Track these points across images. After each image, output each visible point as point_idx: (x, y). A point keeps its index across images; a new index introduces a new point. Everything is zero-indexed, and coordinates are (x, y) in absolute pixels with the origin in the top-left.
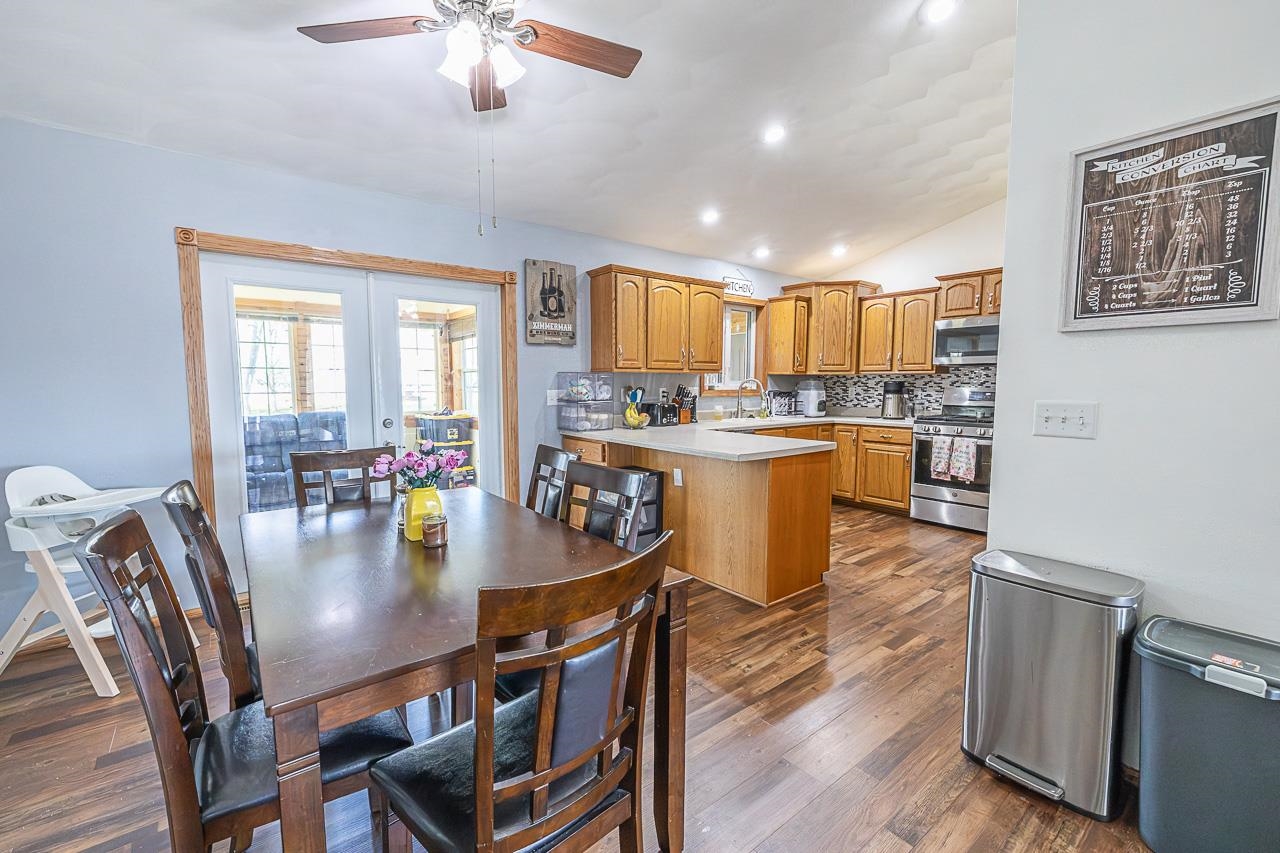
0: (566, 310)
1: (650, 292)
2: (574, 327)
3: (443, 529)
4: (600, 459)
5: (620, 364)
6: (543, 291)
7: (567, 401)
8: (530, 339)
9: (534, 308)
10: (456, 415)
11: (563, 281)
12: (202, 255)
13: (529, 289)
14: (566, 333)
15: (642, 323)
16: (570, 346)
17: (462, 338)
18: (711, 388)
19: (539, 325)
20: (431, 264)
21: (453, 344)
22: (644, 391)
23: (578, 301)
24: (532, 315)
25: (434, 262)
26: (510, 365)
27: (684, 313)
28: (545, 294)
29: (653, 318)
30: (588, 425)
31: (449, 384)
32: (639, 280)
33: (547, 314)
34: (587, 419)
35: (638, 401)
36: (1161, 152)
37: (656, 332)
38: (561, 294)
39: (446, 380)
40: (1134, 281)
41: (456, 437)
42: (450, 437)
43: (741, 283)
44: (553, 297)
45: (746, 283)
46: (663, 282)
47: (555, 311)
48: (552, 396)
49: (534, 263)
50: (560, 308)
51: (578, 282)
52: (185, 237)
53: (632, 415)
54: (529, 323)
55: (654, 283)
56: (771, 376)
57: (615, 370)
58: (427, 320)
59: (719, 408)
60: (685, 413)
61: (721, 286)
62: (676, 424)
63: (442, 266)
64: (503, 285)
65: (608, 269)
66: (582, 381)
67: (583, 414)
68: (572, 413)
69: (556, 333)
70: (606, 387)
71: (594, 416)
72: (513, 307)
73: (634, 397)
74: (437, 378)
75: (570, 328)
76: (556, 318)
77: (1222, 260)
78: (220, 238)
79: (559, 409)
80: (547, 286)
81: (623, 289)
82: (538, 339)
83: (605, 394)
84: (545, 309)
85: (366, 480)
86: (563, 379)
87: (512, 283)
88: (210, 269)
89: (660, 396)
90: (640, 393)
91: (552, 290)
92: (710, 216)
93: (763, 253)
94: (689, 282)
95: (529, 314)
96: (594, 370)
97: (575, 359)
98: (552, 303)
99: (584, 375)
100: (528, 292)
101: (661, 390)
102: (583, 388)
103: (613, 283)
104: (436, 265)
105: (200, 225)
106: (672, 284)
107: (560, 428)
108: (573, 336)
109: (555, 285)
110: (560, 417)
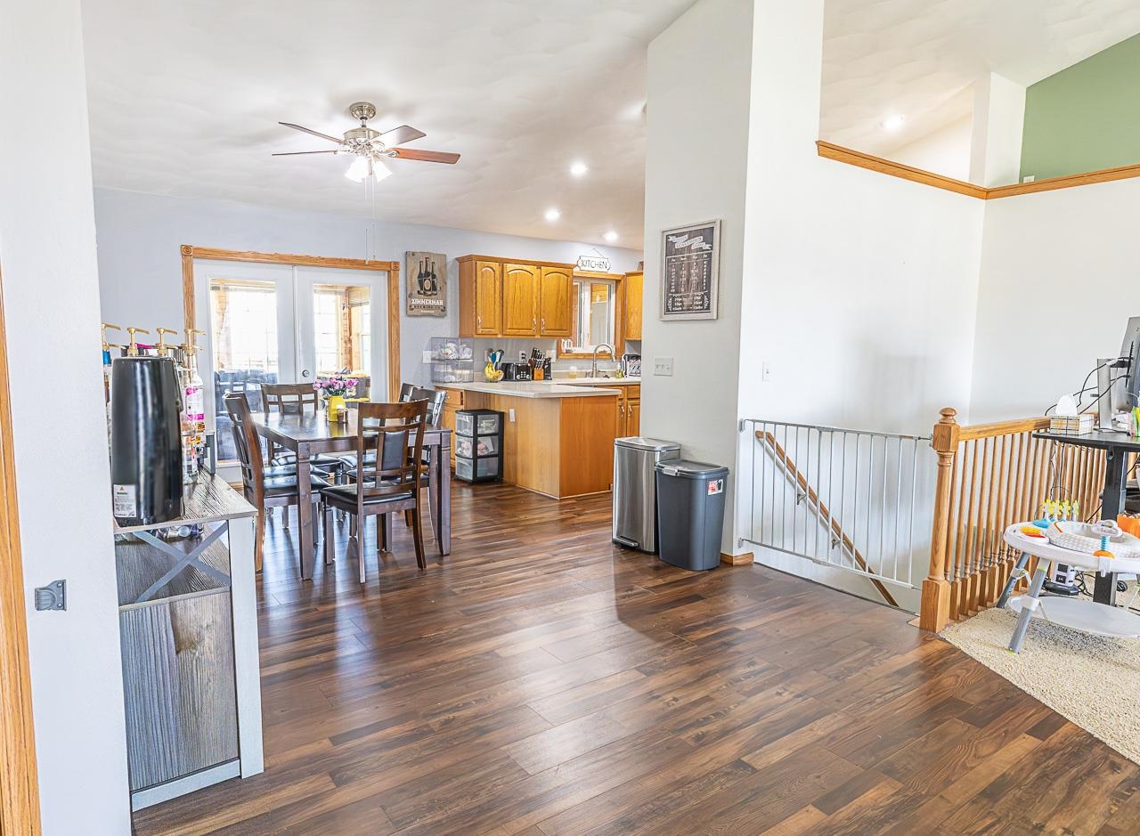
0: (438, 289)
1: (505, 275)
2: (445, 302)
3: (346, 414)
4: (459, 403)
5: (480, 332)
6: (420, 275)
7: (439, 360)
8: (410, 312)
9: (413, 289)
10: (354, 374)
11: (436, 267)
12: (195, 260)
13: (409, 273)
14: (438, 307)
15: (498, 300)
16: (443, 317)
17: (361, 304)
18: (568, 352)
19: (416, 301)
20: (337, 259)
21: (353, 309)
22: (502, 353)
23: (449, 282)
24: (411, 294)
25: (339, 257)
26: (394, 332)
27: (535, 290)
28: (422, 277)
29: (508, 294)
30: (453, 378)
31: (349, 345)
32: (495, 265)
33: (423, 292)
34: (453, 374)
35: (497, 360)
36: (687, 236)
37: (510, 305)
38: (434, 276)
39: (346, 342)
40: (681, 297)
41: (354, 394)
42: (348, 394)
43: (597, 261)
44: (428, 280)
45: (602, 260)
46: (517, 266)
47: (429, 290)
48: (427, 356)
49: (413, 254)
50: (434, 287)
51: (448, 267)
52: (187, 251)
53: (490, 372)
54: (409, 299)
55: (509, 267)
56: (629, 341)
57: (475, 336)
58: (331, 289)
59: (574, 369)
60: (538, 372)
61: (570, 267)
62: (529, 380)
63: (345, 260)
64: (389, 272)
65: (470, 258)
66: (449, 345)
67: (450, 370)
68: (442, 369)
69: (430, 307)
70: (468, 349)
71: (459, 372)
72: (397, 288)
73: (494, 358)
74: (338, 340)
75: (441, 303)
76: (430, 295)
77: (703, 290)
78: (205, 250)
79: (432, 366)
80: (423, 272)
81: (482, 273)
82: (415, 312)
83: (466, 354)
84: (422, 289)
85: (301, 402)
86: (436, 343)
87: (396, 269)
88: (200, 268)
89: (518, 356)
90: (498, 354)
91: (427, 274)
92: (552, 215)
93: (612, 237)
94: (539, 265)
95: (409, 293)
96: (461, 336)
97: (446, 327)
98: (427, 284)
99: (452, 340)
100: (408, 277)
101: (521, 352)
102: (450, 350)
103: (474, 268)
104: (341, 260)
105: (195, 243)
106: (525, 267)
107: (433, 381)
108: (444, 309)
109: (430, 270)
110: (433, 373)
